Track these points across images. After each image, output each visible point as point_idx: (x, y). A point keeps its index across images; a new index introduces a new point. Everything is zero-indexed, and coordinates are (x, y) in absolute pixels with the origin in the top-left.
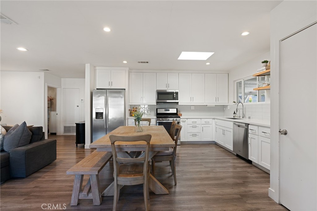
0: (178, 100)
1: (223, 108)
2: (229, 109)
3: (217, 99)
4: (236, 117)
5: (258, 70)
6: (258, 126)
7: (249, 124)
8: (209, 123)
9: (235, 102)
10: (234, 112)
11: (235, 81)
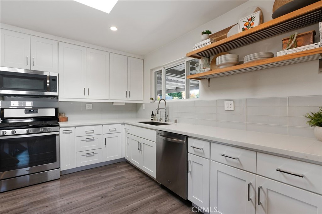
0: (56, 91)
1: (135, 108)
2: (144, 108)
3: (128, 94)
4: (155, 120)
5: (196, 45)
6: (210, 142)
7: (188, 136)
8: (116, 131)
9: (152, 99)
10: (153, 113)
11: (152, 70)
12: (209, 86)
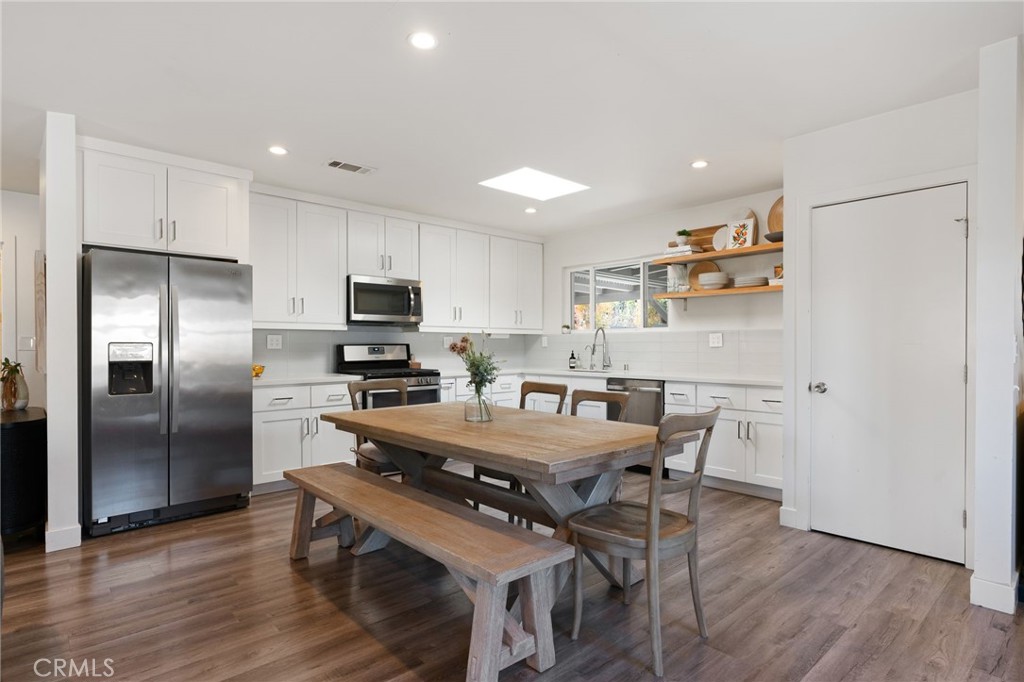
0: (420, 314)
1: (521, 344)
2: (546, 345)
6: (696, 384)
7: (664, 382)
9: (568, 327)
10: (573, 354)
11: (565, 268)
12: (685, 310)
